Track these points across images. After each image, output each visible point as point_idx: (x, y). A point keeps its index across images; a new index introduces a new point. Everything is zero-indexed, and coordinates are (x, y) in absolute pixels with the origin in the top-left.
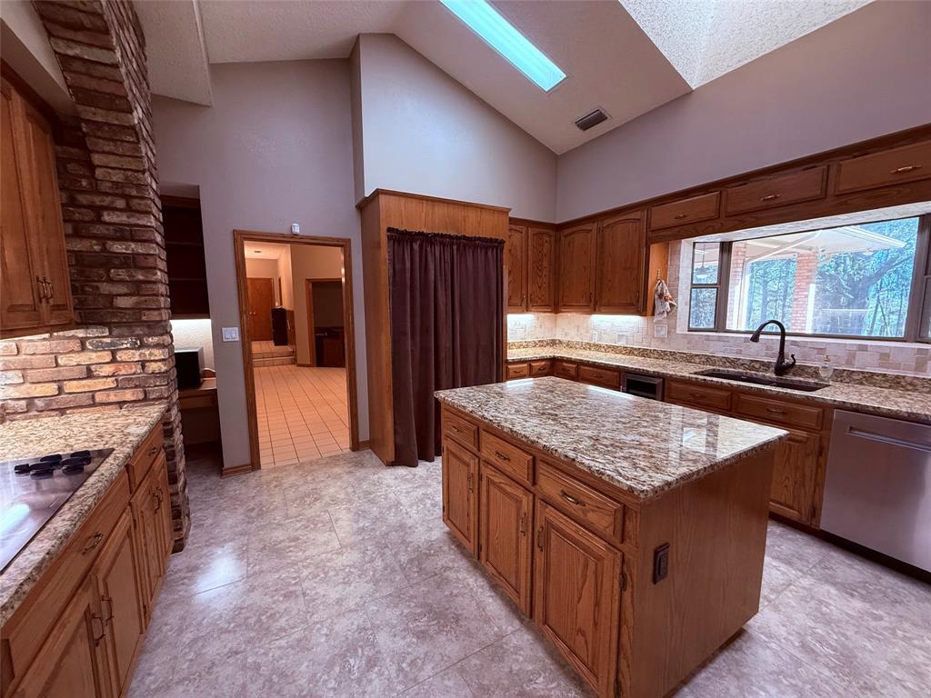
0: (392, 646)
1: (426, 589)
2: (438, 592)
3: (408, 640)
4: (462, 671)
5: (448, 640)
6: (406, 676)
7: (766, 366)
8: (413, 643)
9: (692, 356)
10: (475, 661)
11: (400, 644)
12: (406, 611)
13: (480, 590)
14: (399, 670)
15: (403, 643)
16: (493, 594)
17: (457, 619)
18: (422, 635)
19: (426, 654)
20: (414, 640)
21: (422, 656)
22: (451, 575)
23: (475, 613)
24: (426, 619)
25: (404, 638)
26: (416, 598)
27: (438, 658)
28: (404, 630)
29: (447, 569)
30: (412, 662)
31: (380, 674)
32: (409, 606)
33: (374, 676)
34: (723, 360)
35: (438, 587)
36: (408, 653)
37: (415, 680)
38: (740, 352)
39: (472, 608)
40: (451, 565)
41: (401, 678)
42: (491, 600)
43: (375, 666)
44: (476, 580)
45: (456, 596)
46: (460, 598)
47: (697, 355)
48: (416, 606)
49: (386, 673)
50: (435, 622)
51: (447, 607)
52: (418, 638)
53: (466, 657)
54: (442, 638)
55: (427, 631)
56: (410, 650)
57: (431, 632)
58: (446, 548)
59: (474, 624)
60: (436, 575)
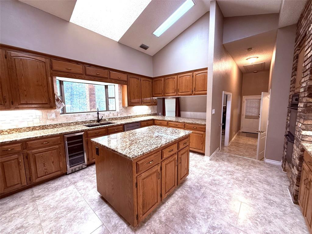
0: (204, 225)
1: (176, 225)
2: (175, 220)
3: (198, 221)
4: (196, 203)
5: (190, 209)
6: (208, 216)
7: (94, 121)
8: (198, 218)
9: (70, 123)
10: (191, 201)
11: (202, 223)
12: (190, 228)
13: (166, 206)
14: (208, 218)
15: (200, 222)
16: (166, 202)
17: (182, 210)
18: (194, 217)
19: (199, 213)
20: (197, 219)
21: (200, 214)
22: (163, 219)
23: (177, 205)
24: (188, 219)
25: (199, 222)
26: (182, 227)
27: (197, 210)
28: (196, 224)
29: (161, 222)
30: (203, 216)
31: (214, 223)
32: (186, 228)
33: (216, 224)
34: (82, 122)
35: (172, 221)
36: (202, 218)
37: (207, 213)
38: (86, 119)
39: (175, 207)
40: (158, 221)
41: (209, 217)
42: (169, 203)
43: (213, 226)
44: (162, 209)
45: (173, 213)
46: (173, 211)
47: (72, 123)
48: (185, 225)
49: (212, 221)
50: (187, 215)
51: (179, 214)
52: (196, 218)
53: (191, 203)
54: (190, 211)
55: (191, 216)
56: (201, 218)
57: (191, 215)
58: (148, 228)
59: (180, 204)
60: (166, 225)
